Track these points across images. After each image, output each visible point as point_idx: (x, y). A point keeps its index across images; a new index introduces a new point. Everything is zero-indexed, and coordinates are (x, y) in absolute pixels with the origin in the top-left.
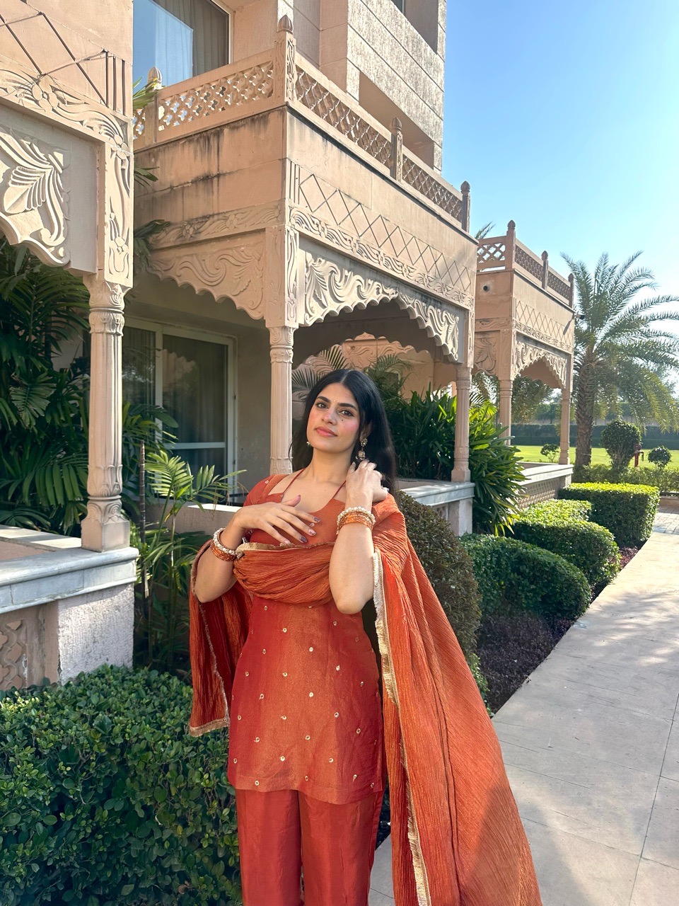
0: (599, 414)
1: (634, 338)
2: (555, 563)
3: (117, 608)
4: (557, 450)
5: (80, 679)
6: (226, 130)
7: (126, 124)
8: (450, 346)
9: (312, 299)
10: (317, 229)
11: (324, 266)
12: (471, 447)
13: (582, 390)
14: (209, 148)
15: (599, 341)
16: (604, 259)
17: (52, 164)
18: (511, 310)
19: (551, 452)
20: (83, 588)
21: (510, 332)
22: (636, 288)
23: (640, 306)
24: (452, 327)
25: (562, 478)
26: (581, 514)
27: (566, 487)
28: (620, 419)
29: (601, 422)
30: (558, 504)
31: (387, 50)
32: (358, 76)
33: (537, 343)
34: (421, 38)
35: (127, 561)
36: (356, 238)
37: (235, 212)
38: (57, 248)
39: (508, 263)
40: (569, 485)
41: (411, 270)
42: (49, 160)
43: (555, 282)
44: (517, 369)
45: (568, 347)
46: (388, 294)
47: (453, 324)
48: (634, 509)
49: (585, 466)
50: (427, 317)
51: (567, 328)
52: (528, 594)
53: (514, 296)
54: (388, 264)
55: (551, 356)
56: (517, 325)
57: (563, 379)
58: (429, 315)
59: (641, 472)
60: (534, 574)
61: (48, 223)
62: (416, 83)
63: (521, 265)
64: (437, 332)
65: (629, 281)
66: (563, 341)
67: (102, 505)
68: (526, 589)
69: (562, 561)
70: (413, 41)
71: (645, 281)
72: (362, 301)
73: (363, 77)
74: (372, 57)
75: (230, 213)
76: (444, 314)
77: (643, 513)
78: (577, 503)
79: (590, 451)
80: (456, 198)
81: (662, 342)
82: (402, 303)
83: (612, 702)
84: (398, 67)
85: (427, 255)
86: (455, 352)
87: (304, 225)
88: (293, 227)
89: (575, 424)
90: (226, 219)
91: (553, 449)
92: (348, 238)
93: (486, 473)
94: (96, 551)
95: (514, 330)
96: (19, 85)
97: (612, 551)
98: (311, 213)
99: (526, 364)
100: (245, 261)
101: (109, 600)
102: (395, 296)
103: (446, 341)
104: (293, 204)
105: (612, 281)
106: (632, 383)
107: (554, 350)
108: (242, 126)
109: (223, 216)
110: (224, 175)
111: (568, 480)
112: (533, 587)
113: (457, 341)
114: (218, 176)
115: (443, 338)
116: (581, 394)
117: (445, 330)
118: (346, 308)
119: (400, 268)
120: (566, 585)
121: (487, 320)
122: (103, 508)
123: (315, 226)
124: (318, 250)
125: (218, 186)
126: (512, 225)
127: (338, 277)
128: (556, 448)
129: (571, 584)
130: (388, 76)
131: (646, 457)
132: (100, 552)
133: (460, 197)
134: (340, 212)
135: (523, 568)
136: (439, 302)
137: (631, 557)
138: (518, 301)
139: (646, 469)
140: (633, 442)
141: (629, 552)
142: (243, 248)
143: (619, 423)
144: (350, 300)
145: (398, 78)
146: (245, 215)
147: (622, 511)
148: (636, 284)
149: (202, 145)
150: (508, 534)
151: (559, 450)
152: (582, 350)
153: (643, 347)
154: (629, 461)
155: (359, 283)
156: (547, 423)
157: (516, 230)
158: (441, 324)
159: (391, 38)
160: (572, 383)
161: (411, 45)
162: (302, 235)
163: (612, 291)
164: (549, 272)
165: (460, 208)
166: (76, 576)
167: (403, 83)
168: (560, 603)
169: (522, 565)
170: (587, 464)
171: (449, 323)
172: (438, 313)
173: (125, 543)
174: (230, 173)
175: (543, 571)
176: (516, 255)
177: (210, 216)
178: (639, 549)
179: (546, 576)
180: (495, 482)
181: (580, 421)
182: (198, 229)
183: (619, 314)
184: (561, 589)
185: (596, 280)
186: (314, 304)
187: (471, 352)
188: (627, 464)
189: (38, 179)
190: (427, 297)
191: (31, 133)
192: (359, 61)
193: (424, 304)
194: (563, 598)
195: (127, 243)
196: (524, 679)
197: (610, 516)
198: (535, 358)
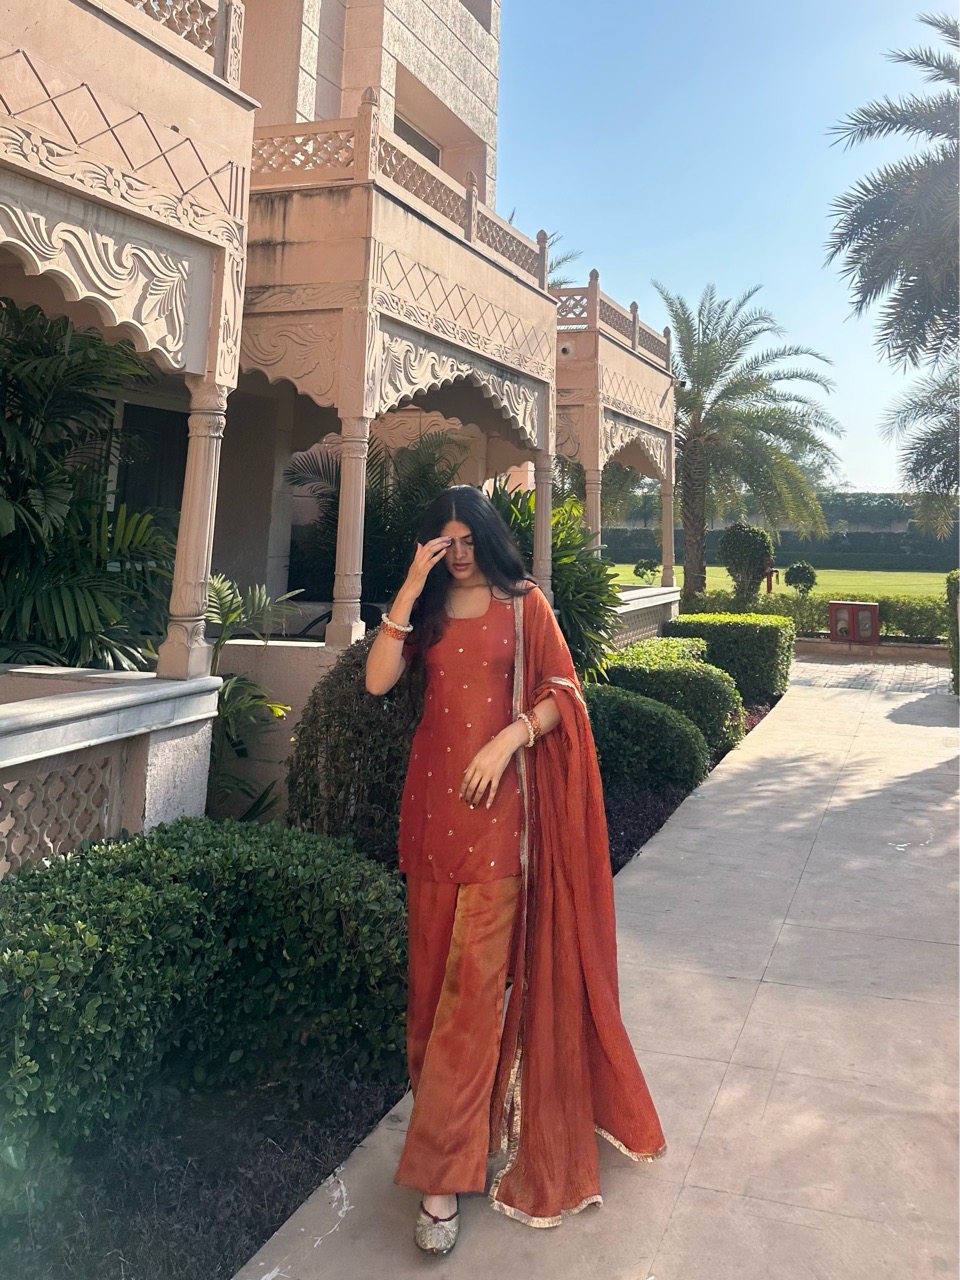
0: (714, 511)
1: (755, 403)
2: (664, 714)
3: (197, 748)
4: (657, 568)
5: (161, 828)
6: (296, 196)
7: (242, 227)
8: (528, 429)
9: (388, 384)
10: (395, 307)
11: (400, 347)
12: (554, 560)
13: (688, 477)
14: (272, 212)
15: (708, 407)
16: (710, 293)
17: (180, 272)
18: (597, 379)
19: (649, 572)
20: (173, 719)
21: (597, 407)
22: (755, 333)
23: (760, 358)
24: (530, 405)
25: (667, 606)
26: (693, 656)
27: (673, 619)
28: (744, 519)
29: (718, 525)
30: (663, 642)
31: (430, 33)
32: (395, 67)
33: (628, 419)
34: (472, 16)
35: (211, 691)
36: (432, 312)
37: (304, 287)
38: (177, 352)
39: (591, 320)
40: (676, 616)
41: (488, 342)
42: (178, 269)
43: (648, 340)
44: (606, 455)
45: (667, 424)
46: (462, 371)
47: (531, 400)
48: (762, 649)
49: (697, 593)
50: (503, 394)
51: (664, 398)
52: (631, 760)
53: (599, 362)
54: (464, 336)
55: (647, 437)
56: (604, 398)
57: (662, 467)
58: (505, 392)
59: (776, 601)
60: (638, 731)
61: (172, 330)
62: (465, 70)
63: (607, 323)
64: (514, 412)
65: (744, 325)
66: (661, 416)
67: (189, 626)
68: (628, 752)
69: (671, 712)
70: (461, 20)
71: (766, 325)
72: (436, 381)
73: (401, 69)
74: (412, 43)
75: (296, 287)
76: (522, 390)
77: (774, 655)
78: (688, 641)
79: (703, 571)
80: (533, 251)
81: (793, 410)
82: (477, 380)
83: (735, 868)
84: (443, 53)
85: (504, 323)
86: (534, 435)
87: (385, 305)
88: (375, 309)
89: (681, 527)
90: (292, 293)
91: (651, 567)
92: (425, 313)
93: (574, 596)
94: (179, 680)
95: (602, 405)
96: (167, 206)
97: (734, 702)
98: (391, 292)
99: (616, 448)
100: (313, 340)
101: (190, 738)
102: (470, 372)
103: (524, 423)
104: (376, 285)
105: (723, 323)
106: (755, 466)
107: (650, 427)
108: (317, 194)
109: (289, 289)
110: (291, 244)
111: (675, 609)
112: (637, 748)
113: (536, 422)
114: (284, 244)
115: (520, 419)
116: (688, 483)
117: (523, 411)
118: (420, 390)
119: (475, 341)
120: (677, 743)
121: (568, 391)
122: (190, 629)
123: (394, 305)
124: (395, 329)
125: (283, 254)
126: (594, 275)
127: (412, 357)
128: (656, 565)
129: (683, 740)
130: (431, 65)
131: (782, 578)
132: (185, 680)
133: (536, 249)
134: (418, 286)
135: (624, 723)
136: (514, 375)
137: (762, 717)
138: (604, 368)
139: (783, 596)
140: (762, 555)
141: (758, 711)
142: (310, 326)
143: (741, 526)
144: (424, 381)
145: (443, 66)
146: (317, 291)
147: (746, 651)
148: (754, 328)
149: (263, 207)
150: (601, 679)
151: (660, 568)
152: (686, 419)
153: (767, 416)
154: (759, 584)
155: (434, 361)
156: (639, 526)
157: (600, 280)
158: (518, 403)
159: (435, 19)
160: (673, 471)
161: (458, 25)
162: (382, 316)
163: (723, 337)
164: (640, 328)
165: (535, 262)
166: (169, 705)
167: (448, 73)
168: (671, 769)
169: (622, 719)
170: (701, 591)
171: (527, 401)
172: (514, 389)
173: (207, 671)
174: (298, 243)
175: (648, 725)
176: (601, 311)
177: (270, 286)
178: (772, 706)
179: (653, 733)
180: (585, 608)
181: (688, 524)
182: (252, 299)
183: (733, 369)
184: (672, 749)
185: (700, 320)
186: (389, 388)
187: (552, 436)
188: (758, 589)
189: (168, 288)
190: (502, 371)
191: (167, 245)
192: (396, 49)
193: (500, 380)
194: (675, 761)
195: (235, 345)
196: (634, 852)
197: (732, 660)
198: (627, 440)
